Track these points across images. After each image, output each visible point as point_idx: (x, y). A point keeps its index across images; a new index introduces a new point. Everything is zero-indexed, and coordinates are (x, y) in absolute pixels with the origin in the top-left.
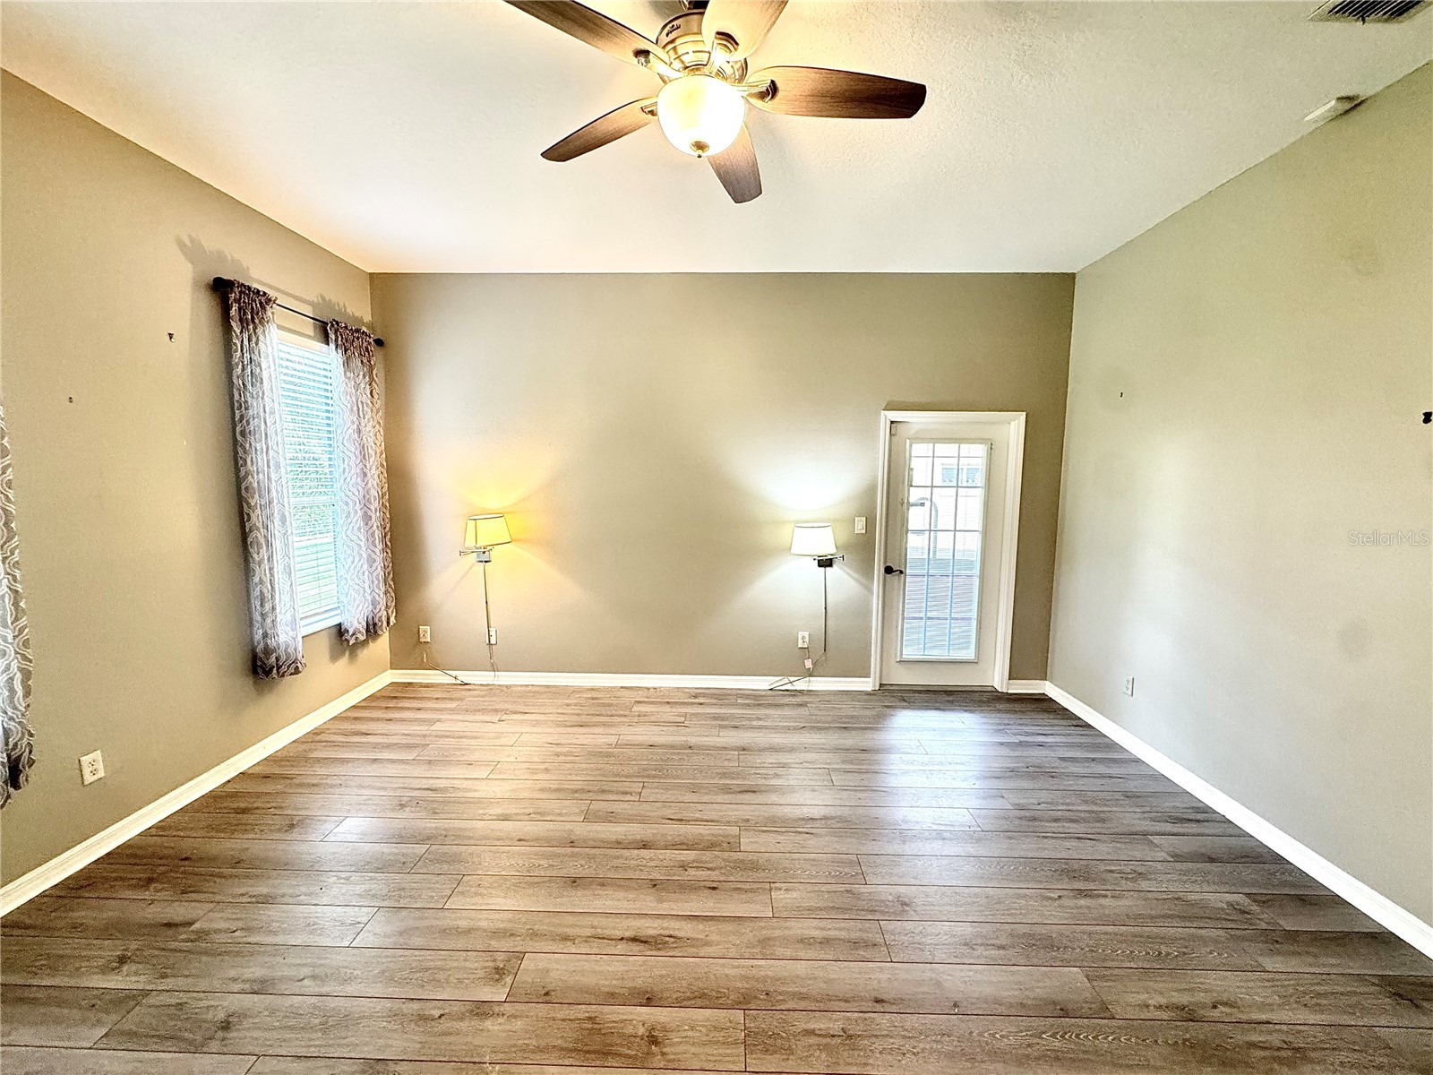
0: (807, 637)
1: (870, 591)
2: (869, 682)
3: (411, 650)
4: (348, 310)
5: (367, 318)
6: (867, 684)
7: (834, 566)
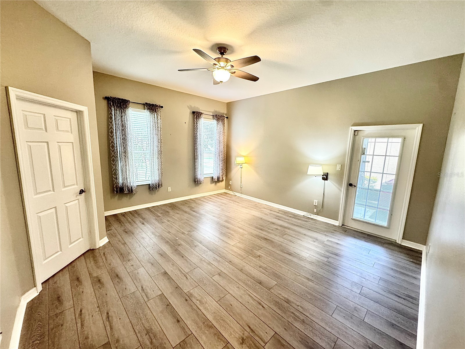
0: (317, 202)
1: (341, 191)
2: (337, 223)
3: (228, 186)
4: (221, 112)
5: (225, 112)
6: (336, 223)
7: (328, 180)
